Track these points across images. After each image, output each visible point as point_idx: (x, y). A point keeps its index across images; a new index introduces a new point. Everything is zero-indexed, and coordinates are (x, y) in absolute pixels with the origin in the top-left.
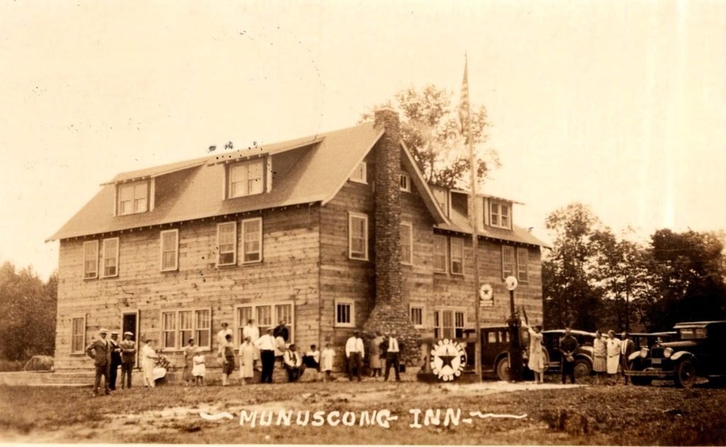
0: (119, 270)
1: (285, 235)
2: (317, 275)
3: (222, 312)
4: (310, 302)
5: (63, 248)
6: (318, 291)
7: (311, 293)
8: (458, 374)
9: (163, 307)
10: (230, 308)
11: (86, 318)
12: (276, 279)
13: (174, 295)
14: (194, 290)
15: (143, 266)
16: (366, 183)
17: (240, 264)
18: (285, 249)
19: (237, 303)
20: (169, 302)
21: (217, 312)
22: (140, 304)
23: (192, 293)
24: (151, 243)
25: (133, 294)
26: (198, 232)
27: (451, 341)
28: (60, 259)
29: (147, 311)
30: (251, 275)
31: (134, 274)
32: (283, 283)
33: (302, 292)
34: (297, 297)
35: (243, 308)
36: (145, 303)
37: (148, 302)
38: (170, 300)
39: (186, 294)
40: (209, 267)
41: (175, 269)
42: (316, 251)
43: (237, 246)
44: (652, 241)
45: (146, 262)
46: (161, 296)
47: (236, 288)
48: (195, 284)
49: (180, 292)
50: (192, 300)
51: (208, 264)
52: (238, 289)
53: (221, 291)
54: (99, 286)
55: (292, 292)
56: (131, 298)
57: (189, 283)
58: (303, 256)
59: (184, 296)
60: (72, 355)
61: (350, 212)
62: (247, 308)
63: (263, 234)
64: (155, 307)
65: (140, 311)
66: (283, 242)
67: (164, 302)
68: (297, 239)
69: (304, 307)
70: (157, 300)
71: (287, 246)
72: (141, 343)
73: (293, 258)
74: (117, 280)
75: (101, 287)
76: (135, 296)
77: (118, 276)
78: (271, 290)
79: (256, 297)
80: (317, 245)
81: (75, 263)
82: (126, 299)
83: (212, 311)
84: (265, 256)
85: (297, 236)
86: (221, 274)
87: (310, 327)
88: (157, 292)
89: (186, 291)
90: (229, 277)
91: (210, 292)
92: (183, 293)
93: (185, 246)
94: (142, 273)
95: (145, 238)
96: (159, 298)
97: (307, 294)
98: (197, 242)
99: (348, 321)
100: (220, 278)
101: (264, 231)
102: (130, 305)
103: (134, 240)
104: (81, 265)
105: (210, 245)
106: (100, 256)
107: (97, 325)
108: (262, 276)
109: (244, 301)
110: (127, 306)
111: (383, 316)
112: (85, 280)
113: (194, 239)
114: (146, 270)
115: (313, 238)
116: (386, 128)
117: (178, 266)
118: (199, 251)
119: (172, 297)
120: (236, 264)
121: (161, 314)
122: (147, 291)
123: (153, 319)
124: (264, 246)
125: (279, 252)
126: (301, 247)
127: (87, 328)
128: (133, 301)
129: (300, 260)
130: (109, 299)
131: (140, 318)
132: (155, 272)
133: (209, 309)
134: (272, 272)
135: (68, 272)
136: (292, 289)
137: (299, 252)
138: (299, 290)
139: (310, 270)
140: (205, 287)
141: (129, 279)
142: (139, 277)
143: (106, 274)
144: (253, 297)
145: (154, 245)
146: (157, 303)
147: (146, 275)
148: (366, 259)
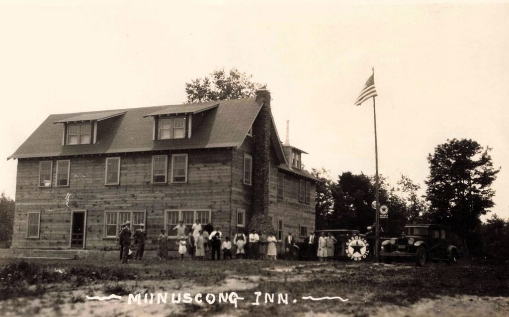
0: (70, 182)
1: (205, 166)
2: (229, 194)
3: (155, 213)
4: (223, 210)
5: (21, 164)
6: (229, 203)
7: (224, 204)
8: (365, 257)
9: (107, 209)
10: (161, 212)
11: (41, 214)
12: (198, 194)
13: (115, 201)
14: (133, 199)
15: (90, 181)
16: (252, 136)
17: (169, 183)
18: (205, 175)
19: (167, 209)
20: (111, 205)
21: (150, 213)
22: (88, 206)
23: (130, 200)
24: (97, 165)
25: (82, 199)
26: (136, 160)
27: (360, 238)
28: (18, 172)
29: (93, 211)
30: (178, 191)
31: (83, 185)
32: (203, 197)
33: (217, 204)
34: (213, 207)
35: (171, 212)
36: (92, 206)
37: (94, 205)
38: (113, 204)
39: (126, 201)
40: (145, 184)
41: (118, 183)
42: (229, 178)
43: (168, 171)
44: (339, 180)
45: (93, 178)
46: (105, 202)
47: (166, 199)
48: (133, 195)
49: (121, 200)
50: (131, 205)
51: (144, 182)
52: (167, 199)
53: (153, 200)
54: (53, 192)
55: (210, 203)
56: (80, 202)
57: (128, 193)
58: (218, 181)
59: (124, 202)
60: (27, 239)
61: (245, 154)
62: (174, 212)
63: (188, 165)
64: (100, 209)
65: (87, 211)
66: (203, 171)
67: (107, 205)
68: (214, 169)
69: (219, 213)
70: (102, 204)
71: (207, 173)
72: (88, 232)
73: (211, 181)
74: (69, 189)
75: (55, 193)
76: (83, 200)
77: (69, 187)
78: (194, 201)
79: (182, 206)
80: (230, 174)
81: (31, 176)
82: (76, 202)
83: (147, 213)
84: (190, 179)
85: (215, 168)
86: (154, 189)
87: (223, 226)
88: (102, 199)
89: (126, 199)
90: (161, 191)
91: (146, 200)
92: (123, 200)
93: (126, 169)
94: (90, 185)
95: (92, 161)
96: (104, 203)
97: (221, 205)
98: (135, 166)
99: (242, 224)
100: (153, 192)
101: (189, 162)
102: (79, 206)
103: (83, 162)
104: (38, 177)
105: (146, 170)
106: (54, 172)
107: (50, 219)
108: (187, 192)
109: (172, 207)
110: (77, 206)
111: (260, 221)
112: (40, 188)
113: (134, 165)
114: (93, 184)
115: (226, 169)
116: (264, 102)
117: (120, 182)
118: (137, 173)
119: (114, 202)
120: (167, 183)
121: (105, 213)
122: (94, 197)
123: (98, 216)
124: (189, 172)
125: (200, 177)
126: (217, 175)
127: (41, 221)
128: (82, 203)
129: (216, 183)
130: (61, 202)
131: (87, 215)
132: (101, 185)
133: (145, 211)
134: (195, 190)
135: (26, 181)
136: (210, 201)
137: (216, 178)
138: (215, 202)
139: (224, 190)
140: (141, 197)
141: (78, 188)
142: (87, 188)
143: (58, 184)
144: (180, 205)
145: (100, 167)
146: (101, 206)
147: (93, 186)
148: (251, 185)
